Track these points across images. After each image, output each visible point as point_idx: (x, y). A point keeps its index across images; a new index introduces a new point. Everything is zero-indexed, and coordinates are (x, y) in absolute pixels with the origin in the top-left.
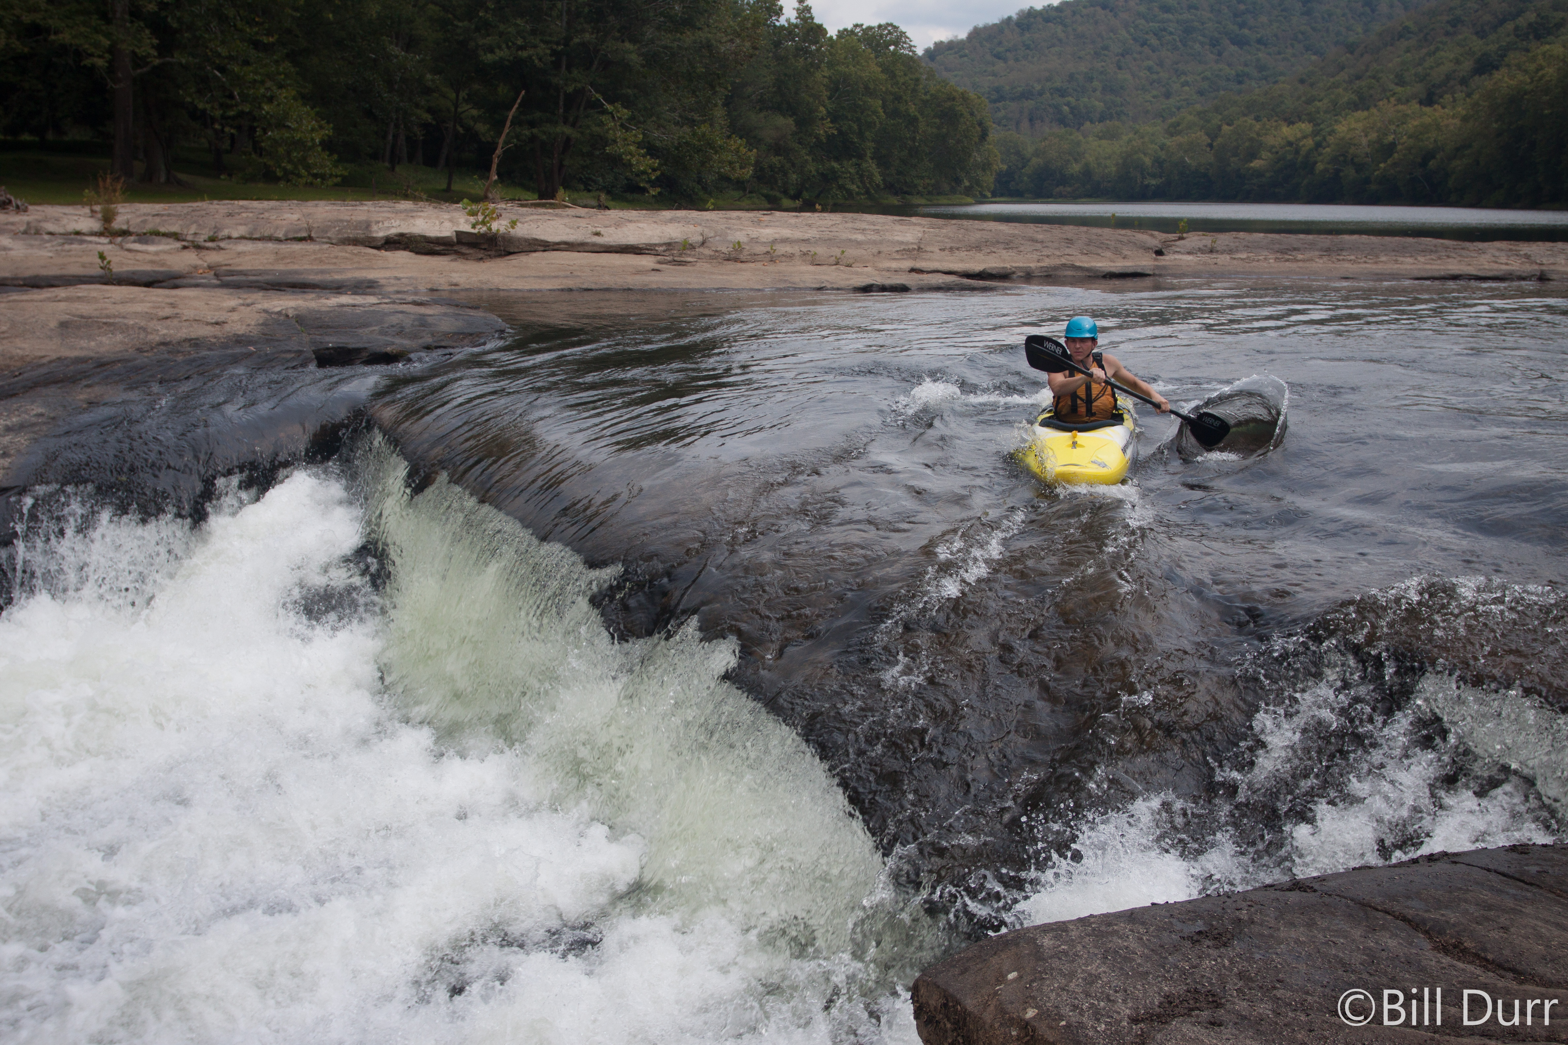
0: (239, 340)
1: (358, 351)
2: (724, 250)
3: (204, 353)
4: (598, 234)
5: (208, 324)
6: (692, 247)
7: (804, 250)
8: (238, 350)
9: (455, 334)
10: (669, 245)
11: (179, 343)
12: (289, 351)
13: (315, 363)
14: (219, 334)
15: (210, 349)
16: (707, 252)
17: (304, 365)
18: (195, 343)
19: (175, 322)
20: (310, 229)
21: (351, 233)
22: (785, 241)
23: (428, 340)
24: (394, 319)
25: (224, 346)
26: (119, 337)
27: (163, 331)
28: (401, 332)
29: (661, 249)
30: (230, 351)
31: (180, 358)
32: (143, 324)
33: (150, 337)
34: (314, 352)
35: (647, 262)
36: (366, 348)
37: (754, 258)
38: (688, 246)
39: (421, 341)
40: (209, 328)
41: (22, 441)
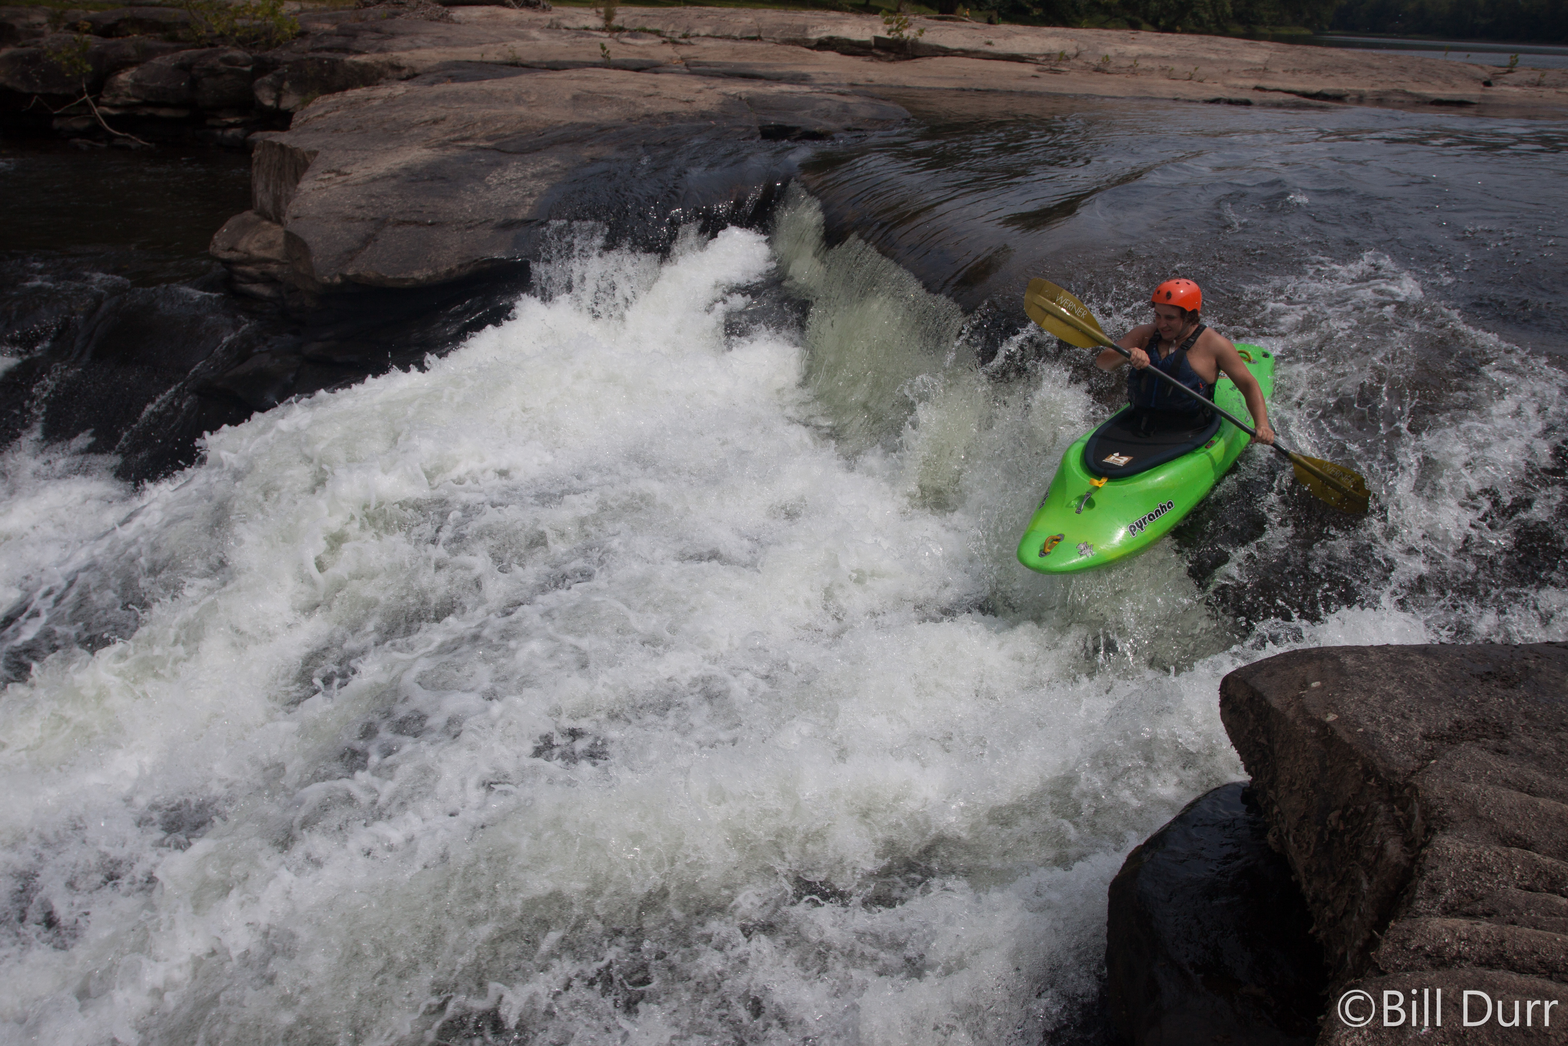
0: (704, 115)
1: (793, 129)
2: (1094, 62)
3: (677, 124)
4: (990, 44)
5: (681, 101)
6: (1067, 58)
7: (1163, 65)
8: (702, 124)
9: (870, 119)
10: (1048, 56)
11: (658, 116)
12: (741, 126)
13: (759, 137)
14: (689, 110)
15: (681, 122)
16: (1079, 63)
17: (752, 138)
18: (671, 116)
19: (657, 98)
20: (759, 31)
21: (791, 35)
22: (1146, 57)
23: (849, 123)
24: (823, 105)
25: (692, 119)
26: (615, 109)
27: (647, 106)
28: (827, 115)
29: (1041, 58)
30: (696, 124)
31: (659, 127)
32: (633, 99)
33: (638, 110)
34: (760, 128)
35: (1029, 69)
36: (799, 128)
37: (1119, 70)
38: (1063, 58)
39: (843, 124)
40: (681, 104)
41: (543, 185)
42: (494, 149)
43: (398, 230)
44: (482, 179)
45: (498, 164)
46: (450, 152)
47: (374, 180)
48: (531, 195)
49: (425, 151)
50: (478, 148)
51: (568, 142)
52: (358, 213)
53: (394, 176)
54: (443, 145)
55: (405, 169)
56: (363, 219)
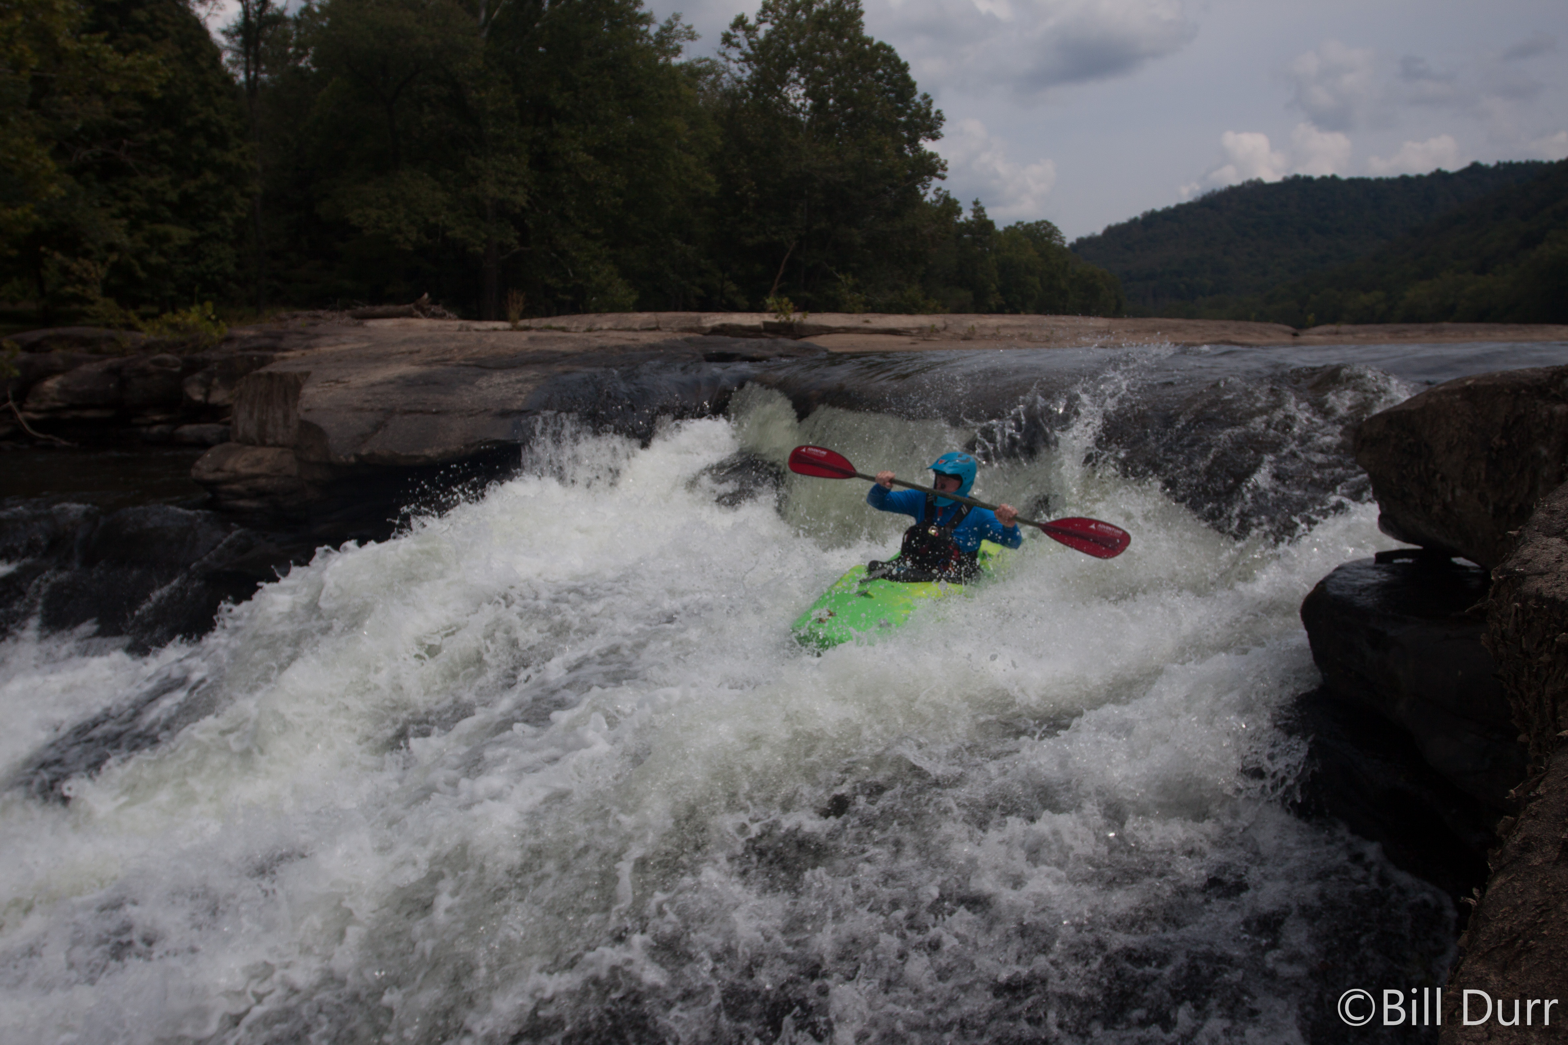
2: (961, 332)
3: (629, 353)
4: (867, 322)
5: (627, 341)
6: (938, 331)
7: (1022, 331)
8: (652, 352)
10: (921, 329)
11: (612, 348)
13: (705, 361)
15: (633, 351)
16: (948, 334)
18: (623, 348)
20: (658, 322)
21: (688, 325)
22: (1006, 326)
23: (781, 351)
26: (571, 344)
29: (914, 332)
30: (647, 353)
31: (614, 355)
34: (704, 355)
35: (906, 339)
36: (738, 354)
37: (983, 337)
38: (934, 330)
41: (530, 387)
42: (476, 366)
43: (406, 417)
44: (472, 384)
45: (483, 374)
46: (435, 368)
47: (373, 385)
48: (520, 393)
49: (413, 367)
50: (459, 365)
51: (539, 363)
52: (366, 405)
53: (391, 382)
54: (428, 364)
55: (400, 377)
56: (372, 410)
